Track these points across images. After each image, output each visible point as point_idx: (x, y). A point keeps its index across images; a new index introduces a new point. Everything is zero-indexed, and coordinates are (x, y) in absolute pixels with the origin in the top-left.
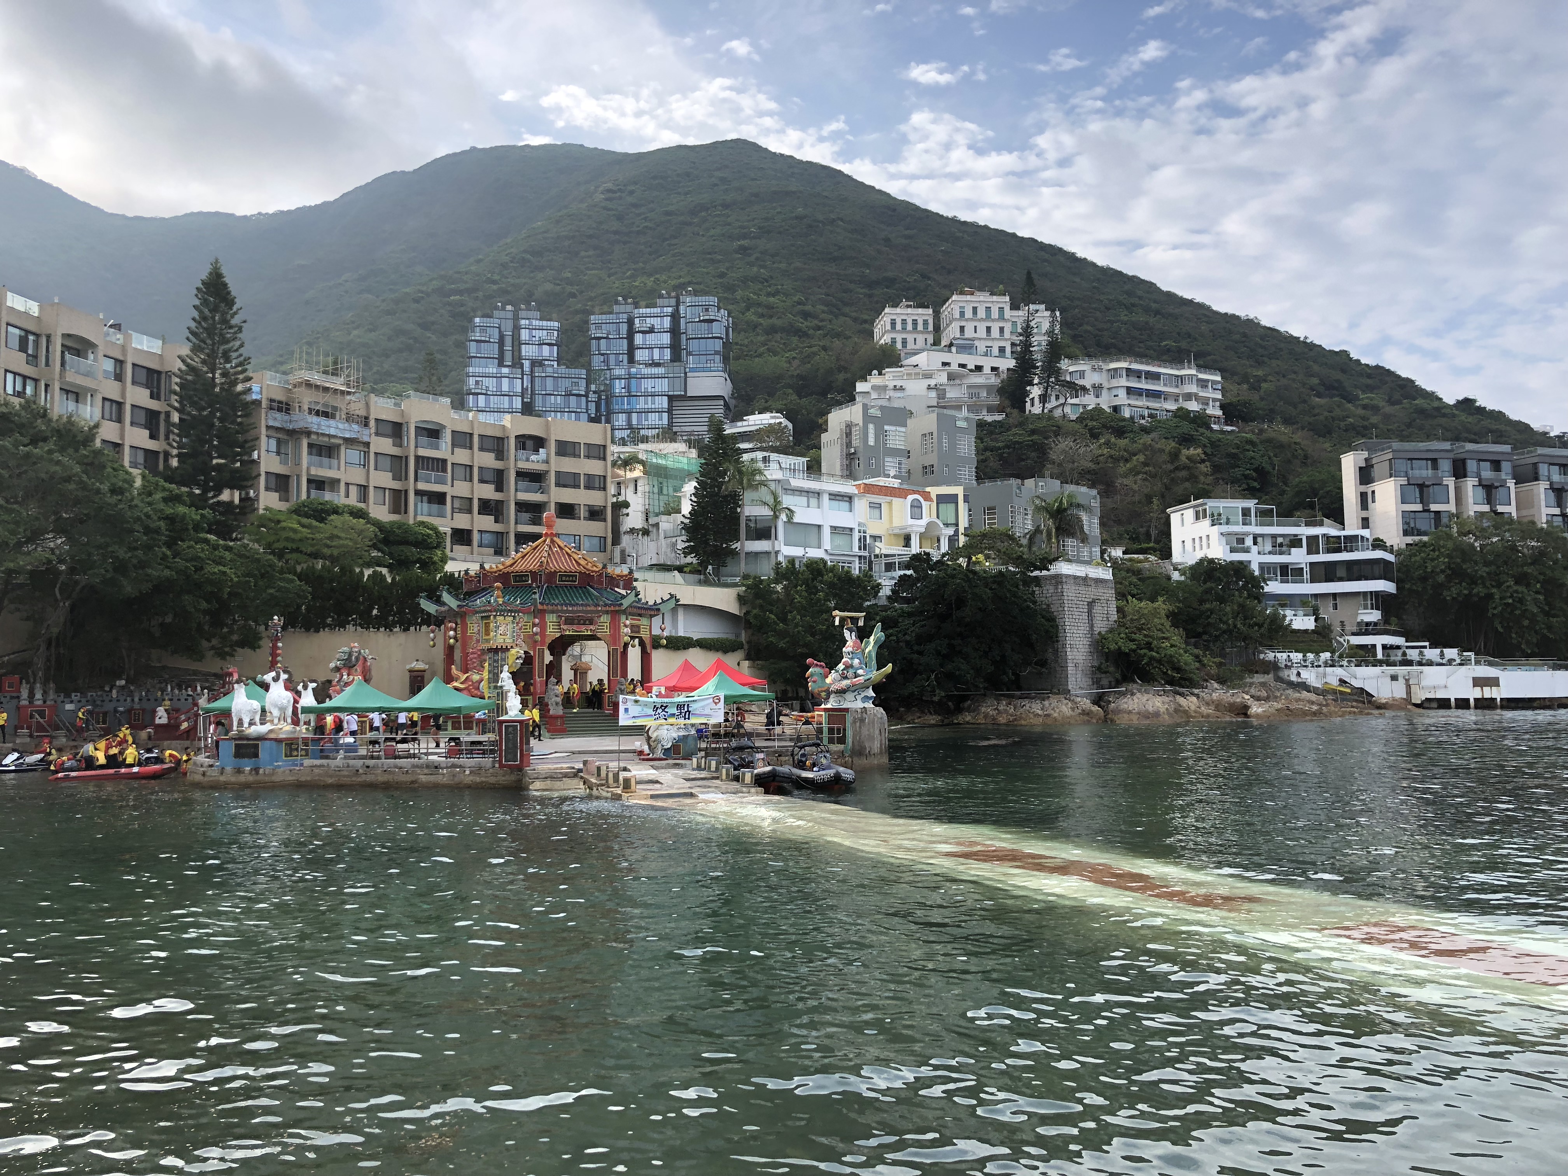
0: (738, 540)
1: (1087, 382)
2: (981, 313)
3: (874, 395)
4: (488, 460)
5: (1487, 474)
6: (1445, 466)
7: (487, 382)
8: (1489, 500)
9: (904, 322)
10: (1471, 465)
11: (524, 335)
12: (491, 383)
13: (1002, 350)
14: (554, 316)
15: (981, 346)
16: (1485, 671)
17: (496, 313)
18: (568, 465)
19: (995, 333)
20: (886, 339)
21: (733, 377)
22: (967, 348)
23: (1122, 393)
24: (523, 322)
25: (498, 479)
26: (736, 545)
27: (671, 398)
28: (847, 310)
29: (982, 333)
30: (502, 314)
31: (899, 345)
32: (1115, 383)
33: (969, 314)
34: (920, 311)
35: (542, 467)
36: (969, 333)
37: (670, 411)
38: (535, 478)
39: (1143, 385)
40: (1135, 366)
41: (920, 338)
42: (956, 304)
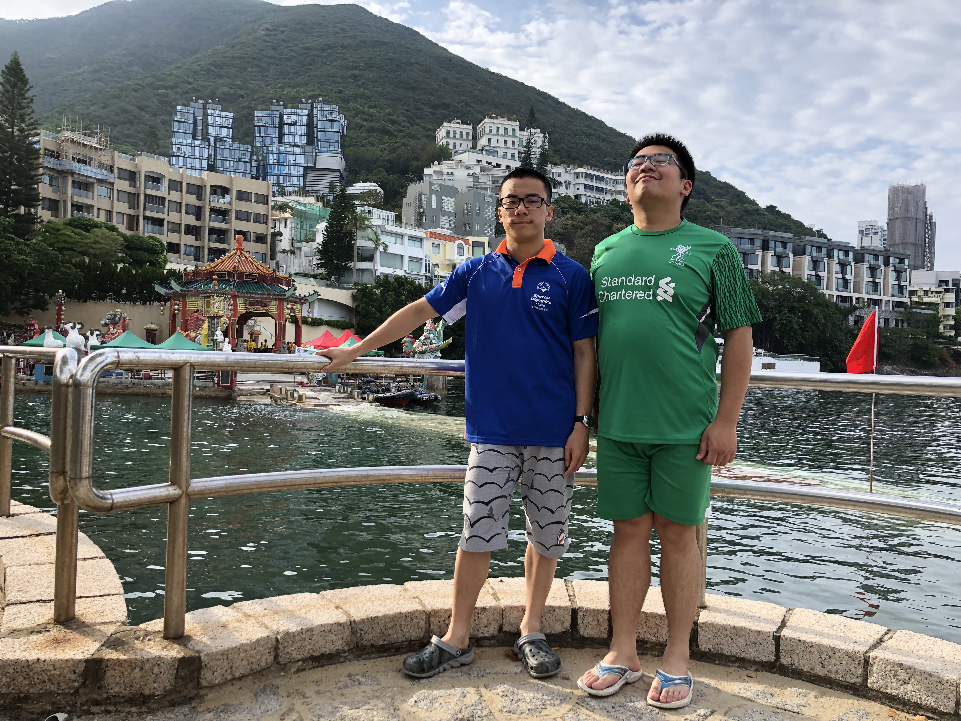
0: (352, 261)
1: (562, 179)
2: (502, 131)
3: (435, 177)
4: (192, 199)
5: (779, 249)
6: (758, 243)
7: (184, 149)
8: (779, 265)
9: (455, 132)
10: (771, 244)
11: (210, 120)
12: (187, 150)
13: (513, 155)
14: (231, 109)
15: (501, 152)
16: (769, 360)
17: (192, 104)
18: (244, 206)
19: (509, 144)
20: (444, 142)
21: (346, 158)
22: (492, 152)
23: (582, 188)
24: (210, 111)
25: (198, 212)
26: (351, 264)
27: (306, 169)
28: (418, 121)
29: (501, 143)
30: (196, 105)
31: (451, 147)
32: (578, 181)
33: (494, 131)
34: (465, 126)
35: (227, 207)
36: (494, 143)
37: (305, 177)
38: (222, 213)
39: (594, 184)
40: (590, 172)
41: (464, 143)
42: (487, 124)
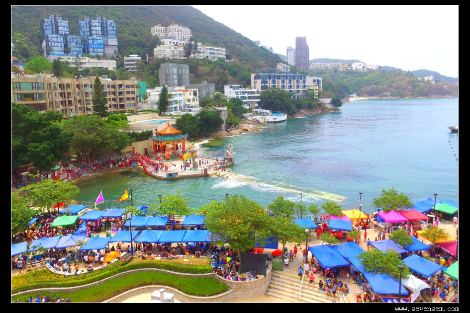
1: (201, 51)
2: (177, 30)
3: (159, 52)
7: (53, 39)
9: (159, 30)
11: (59, 24)
12: (55, 39)
13: (181, 39)
14: (67, 19)
15: (177, 38)
16: (275, 117)
18: (128, 90)
19: (180, 35)
20: (156, 33)
21: (118, 38)
22: (174, 38)
23: (208, 53)
24: (59, 21)
25: (114, 93)
27: (104, 45)
29: (177, 35)
31: (158, 35)
32: (207, 51)
33: (174, 30)
34: (162, 27)
36: (174, 35)
37: (104, 48)
39: (212, 51)
40: (211, 48)
41: (163, 34)
42: (171, 27)
